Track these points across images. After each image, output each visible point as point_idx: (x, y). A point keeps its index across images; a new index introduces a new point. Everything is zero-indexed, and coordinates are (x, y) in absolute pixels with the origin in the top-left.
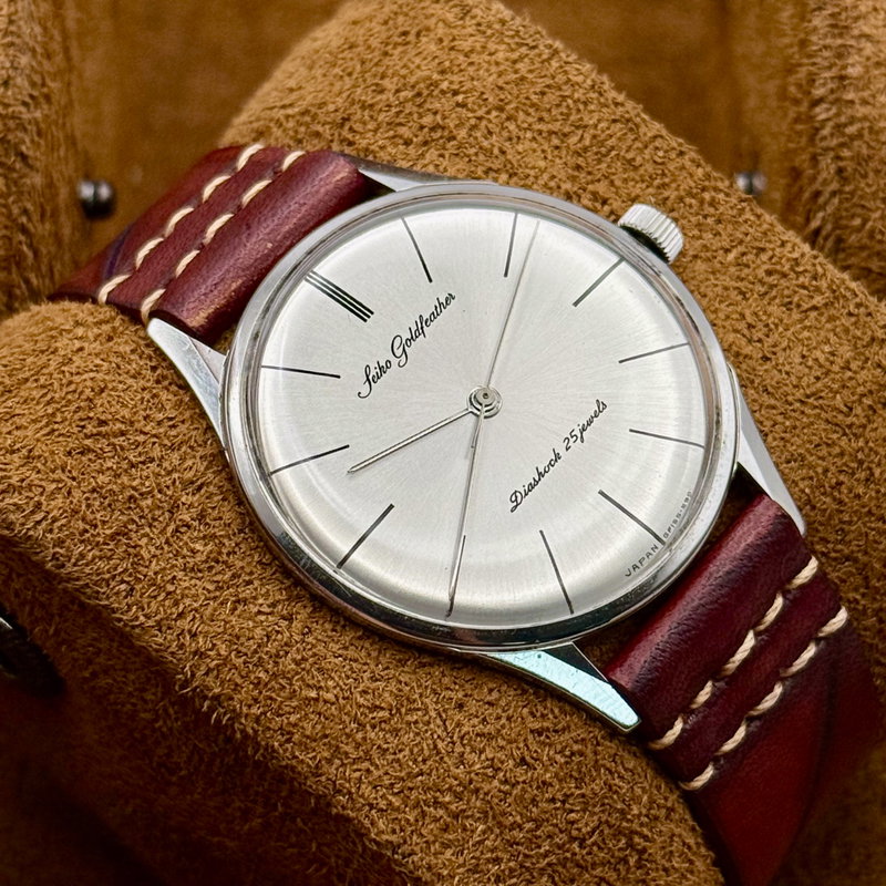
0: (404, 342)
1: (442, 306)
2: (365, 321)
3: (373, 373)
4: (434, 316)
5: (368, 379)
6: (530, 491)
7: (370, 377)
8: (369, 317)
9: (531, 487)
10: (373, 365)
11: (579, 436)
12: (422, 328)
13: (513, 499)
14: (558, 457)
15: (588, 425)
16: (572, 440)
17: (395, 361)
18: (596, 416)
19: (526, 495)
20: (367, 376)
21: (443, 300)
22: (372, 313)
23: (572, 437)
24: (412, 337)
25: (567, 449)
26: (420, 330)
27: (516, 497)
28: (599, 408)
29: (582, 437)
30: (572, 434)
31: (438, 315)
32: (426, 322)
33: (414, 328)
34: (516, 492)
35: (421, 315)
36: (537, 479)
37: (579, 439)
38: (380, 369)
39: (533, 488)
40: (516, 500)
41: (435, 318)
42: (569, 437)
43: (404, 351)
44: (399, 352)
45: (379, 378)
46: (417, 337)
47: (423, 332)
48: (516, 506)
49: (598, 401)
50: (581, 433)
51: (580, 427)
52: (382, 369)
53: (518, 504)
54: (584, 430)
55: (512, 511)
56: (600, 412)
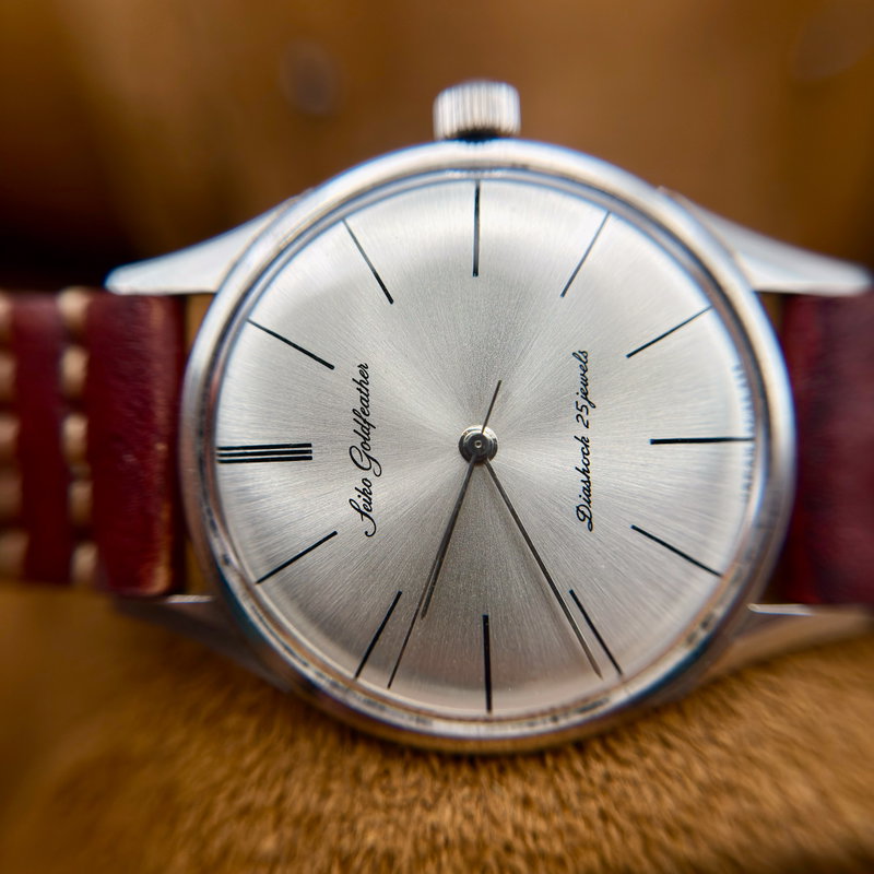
0: (361, 449)
1: (363, 384)
2: (310, 458)
3: (360, 502)
4: (365, 399)
5: (362, 513)
6: (588, 496)
7: (362, 508)
8: (310, 452)
9: (587, 490)
10: (354, 495)
11: (586, 403)
12: (365, 421)
13: (582, 516)
14: (585, 441)
15: (586, 385)
16: (584, 414)
17: (369, 475)
18: (585, 371)
19: (589, 502)
20: (359, 510)
21: (359, 378)
22: (310, 445)
23: (581, 410)
24: (365, 438)
25: (587, 427)
26: (366, 425)
27: (582, 512)
28: (581, 360)
29: (590, 402)
30: (579, 407)
31: (367, 396)
32: (364, 413)
33: (358, 428)
34: (578, 508)
35: (354, 410)
36: (586, 479)
37: (589, 407)
38: (363, 493)
39: (589, 491)
40: (585, 516)
41: (367, 402)
42: (579, 412)
43: (368, 457)
44: (365, 464)
45: (370, 504)
46: (368, 434)
47: (369, 424)
48: (590, 522)
49: (574, 354)
50: (586, 399)
51: (580, 394)
52: (366, 493)
53: (590, 519)
54: (586, 394)
55: (591, 530)
56: (585, 363)
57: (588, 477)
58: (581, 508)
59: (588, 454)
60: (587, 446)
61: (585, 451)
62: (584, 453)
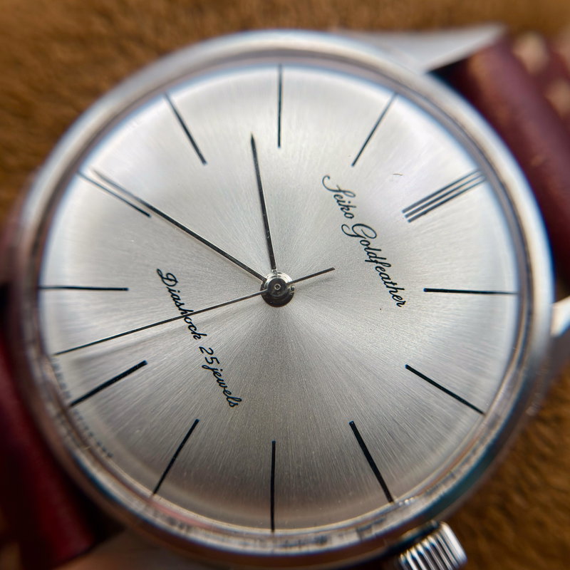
0: (368, 239)
1: (394, 290)
2: (404, 211)
3: (346, 198)
4: (386, 279)
5: (340, 191)
6: (173, 295)
7: (341, 194)
8: (407, 216)
9: (176, 299)
10: (354, 201)
11: (211, 366)
12: (376, 262)
13: (170, 277)
14: (197, 336)
15: (218, 380)
16: (209, 357)
17: (350, 223)
18: (225, 392)
19: (170, 290)
20: (344, 192)
21: (399, 293)
22: (410, 221)
23: (212, 358)
24: (369, 248)
25: (201, 348)
26: (374, 259)
27: (171, 280)
28: (233, 398)
29: (209, 368)
30: (214, 360)
31: (385, 282)
32: (381, 268)
33: (379, 254)
34: (176, 282)
35: (390, 266)
36: (181, 307)
37: (207, 365)
38: (347, 206)
39: (174, 299)
40: (168, 279)
41: (383, 278)
42: (213, 356)
43: (358, 236)
44: (358, 230)
45: (338, 201)
46: (368, 253)
47: (372, 261)
48: (161, 276)
49: (240, 400)
50: (213, 370)
51: (219, 371)
52: (345, 208)
53: (162, 278)
54: (215, 373)
55: (158, 270)
56: (228, 398)
57: (180, 309)
58: (173, 283)
59: (189, 327)
60: (193, 333)
61: (193, 329)
62: (193, 326)
